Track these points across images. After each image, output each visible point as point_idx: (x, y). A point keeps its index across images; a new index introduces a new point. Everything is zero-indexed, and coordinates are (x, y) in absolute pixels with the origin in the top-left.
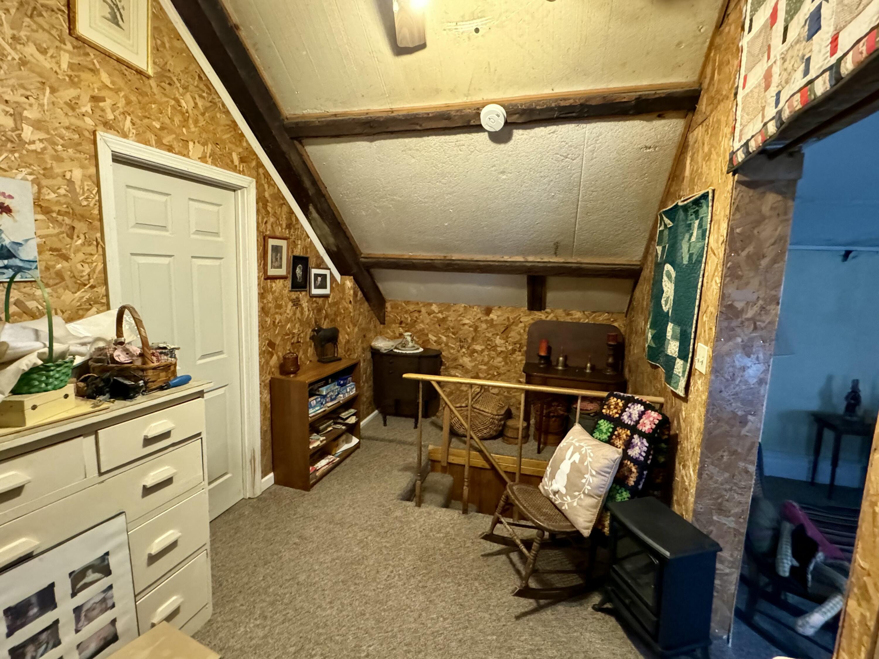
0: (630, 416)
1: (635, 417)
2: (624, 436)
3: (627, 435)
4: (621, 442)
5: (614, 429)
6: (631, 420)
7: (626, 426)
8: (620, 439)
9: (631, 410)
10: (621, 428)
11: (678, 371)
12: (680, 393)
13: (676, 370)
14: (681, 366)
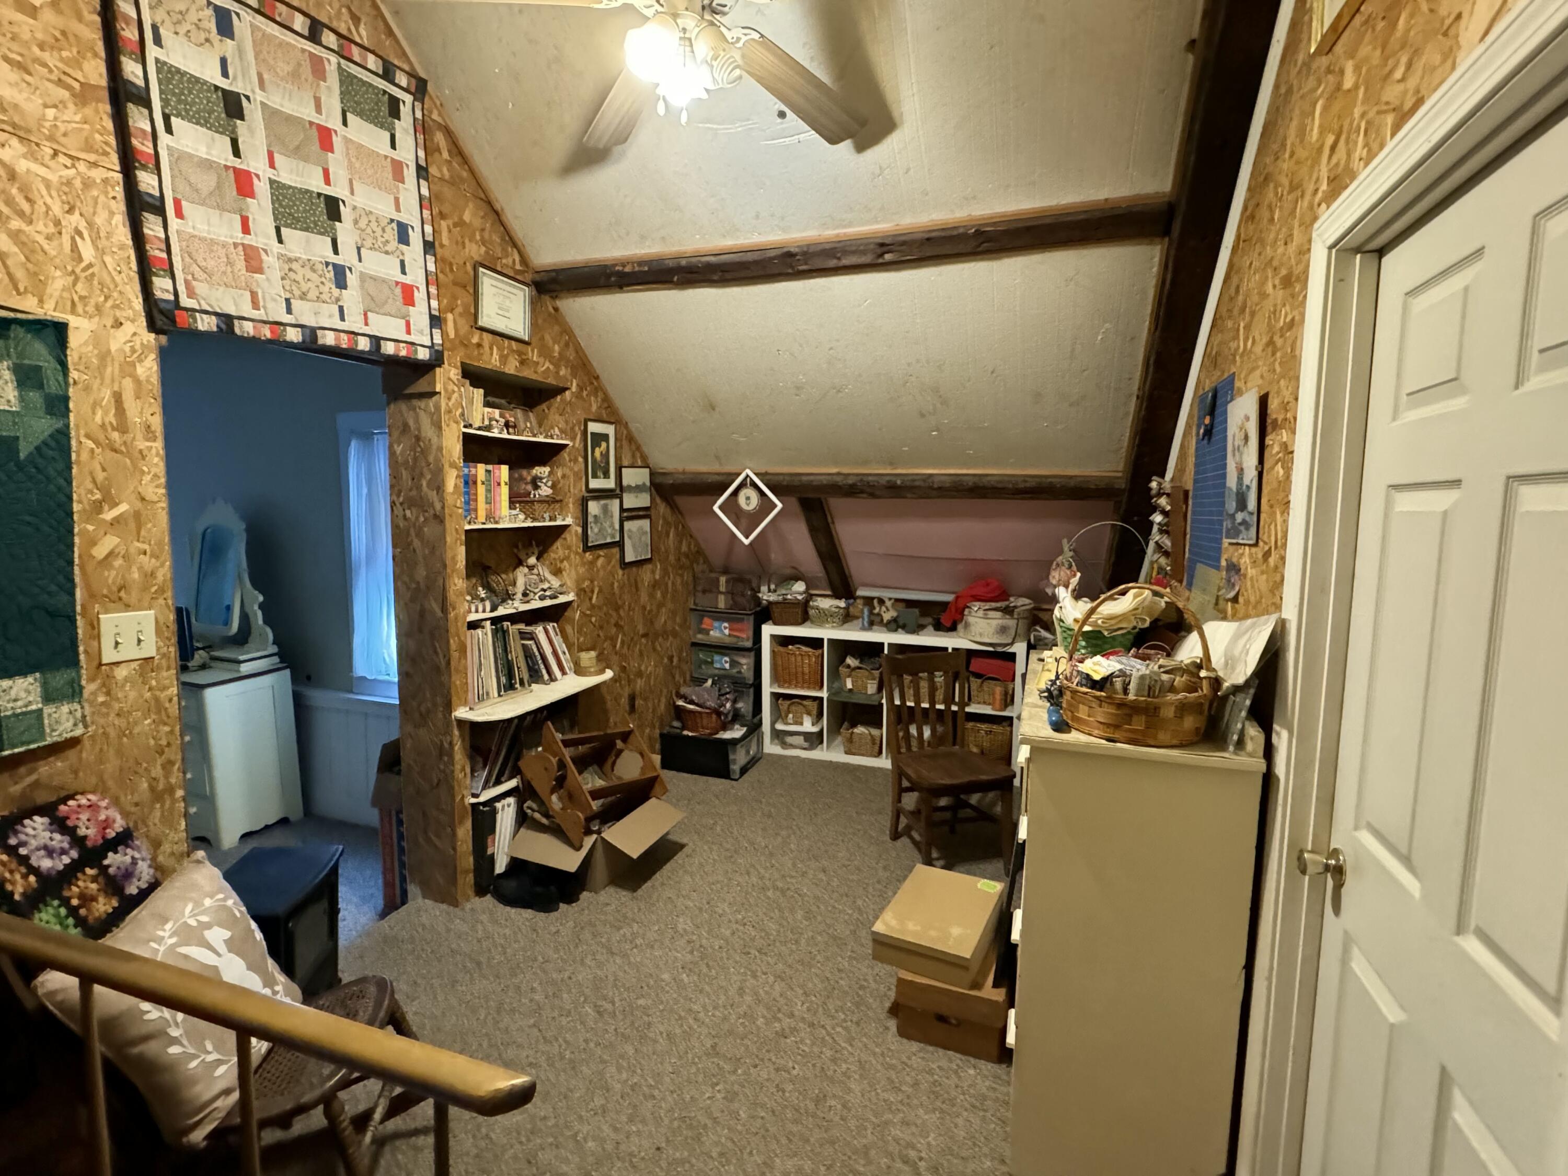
0: (50, 852)
1: (59, 840)
2: (94, 886)
3: (94, 879)
4: (101, 900)
5: (66, 902)
6: (63, 852)
7: (70, 873)
8: (94, 899)
9: (34, 843)
10: (70, 884)
11: (19, 703)
12: (69, 735)
13: (11, 705)
14: (31, 687)
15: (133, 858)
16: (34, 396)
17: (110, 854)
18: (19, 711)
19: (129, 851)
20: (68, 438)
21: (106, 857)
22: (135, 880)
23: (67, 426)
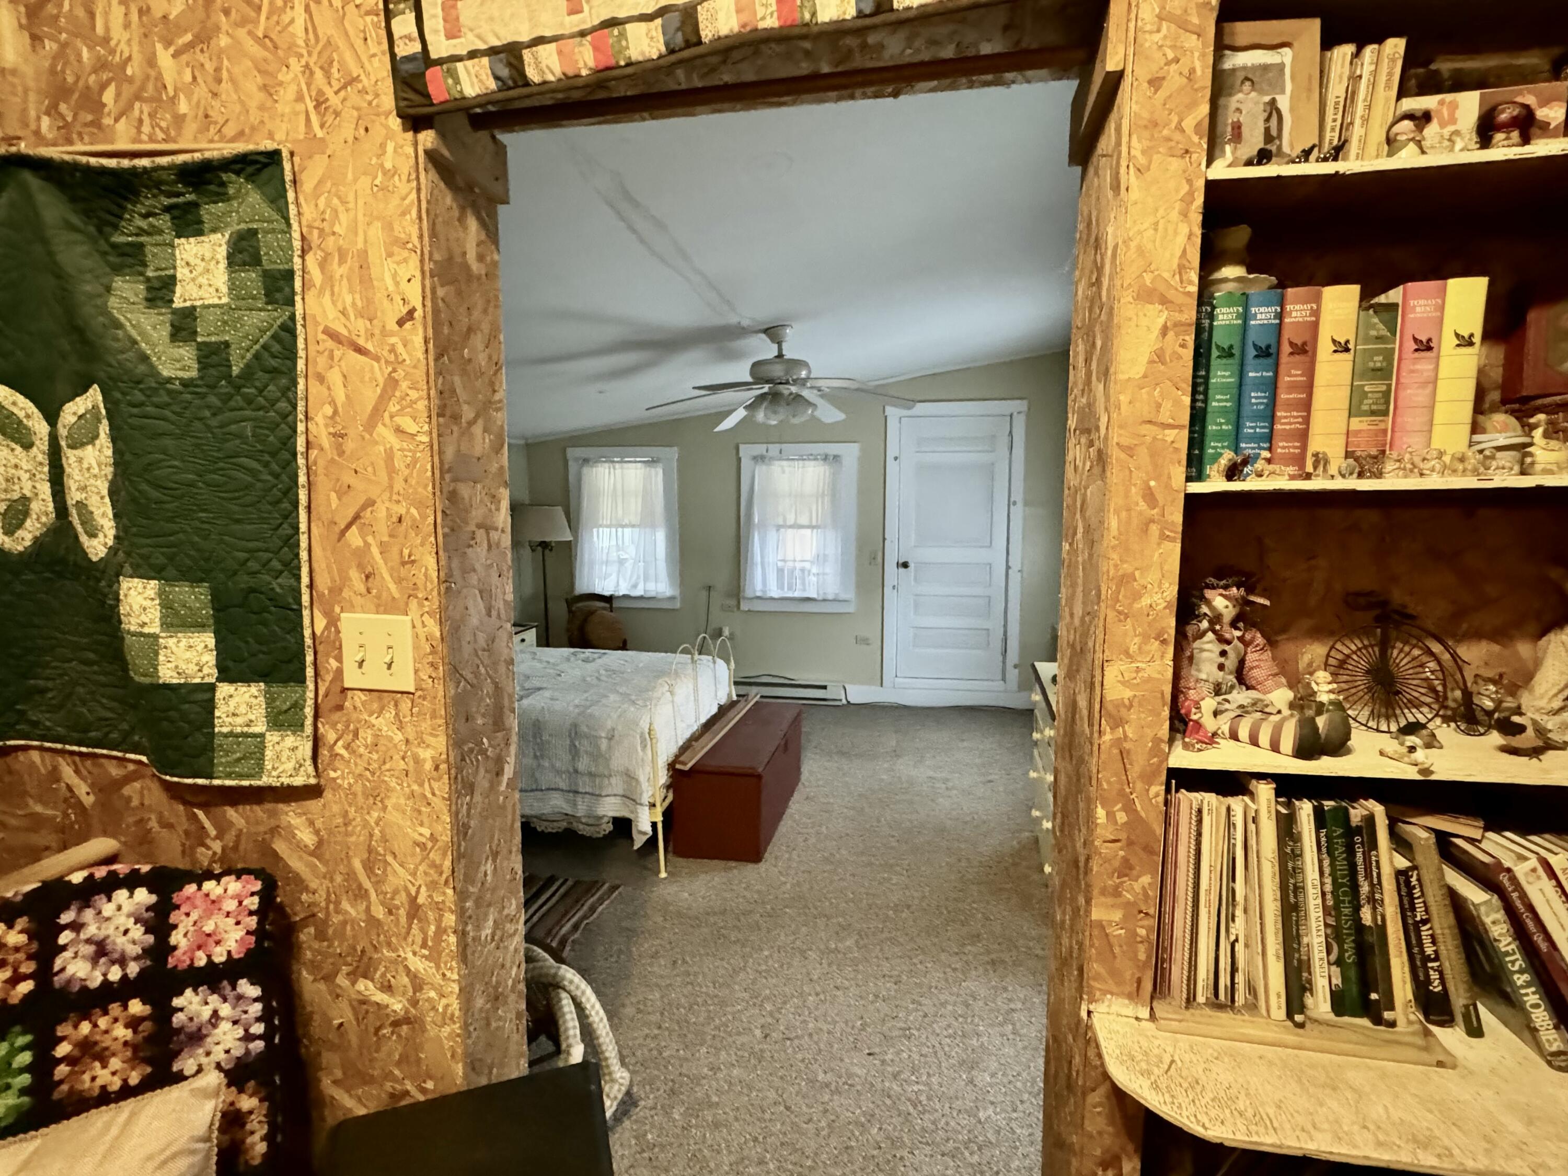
0: (100, 952)
2: (124, 1034)
4: (116, 1062)
5: (46, 1044)
6: (122, 959)
7: (102, 998)
8: (104, 1056)
10: (85, 1016)
11: (239, 720)
12: (286, 781)
13: (229, 720)
14: (254, 701)
15: (215, 1013)
16: (251, 277)
17: (189, 992)
18: (239, 730)
19: (214, 999)
20: (294, 336)
21: (181, 993)
22: (201, 1051)
23: (293, 317)
